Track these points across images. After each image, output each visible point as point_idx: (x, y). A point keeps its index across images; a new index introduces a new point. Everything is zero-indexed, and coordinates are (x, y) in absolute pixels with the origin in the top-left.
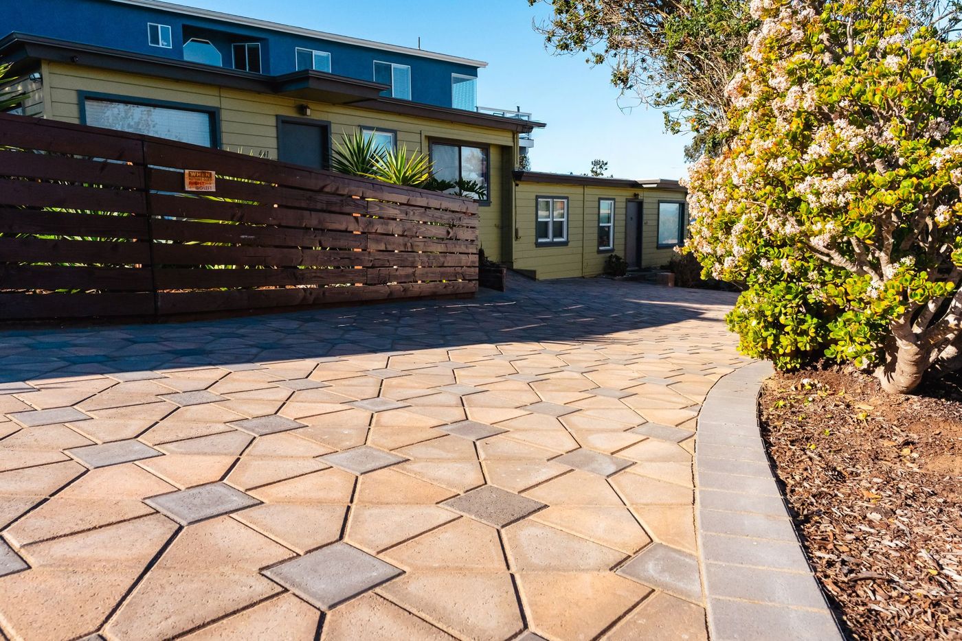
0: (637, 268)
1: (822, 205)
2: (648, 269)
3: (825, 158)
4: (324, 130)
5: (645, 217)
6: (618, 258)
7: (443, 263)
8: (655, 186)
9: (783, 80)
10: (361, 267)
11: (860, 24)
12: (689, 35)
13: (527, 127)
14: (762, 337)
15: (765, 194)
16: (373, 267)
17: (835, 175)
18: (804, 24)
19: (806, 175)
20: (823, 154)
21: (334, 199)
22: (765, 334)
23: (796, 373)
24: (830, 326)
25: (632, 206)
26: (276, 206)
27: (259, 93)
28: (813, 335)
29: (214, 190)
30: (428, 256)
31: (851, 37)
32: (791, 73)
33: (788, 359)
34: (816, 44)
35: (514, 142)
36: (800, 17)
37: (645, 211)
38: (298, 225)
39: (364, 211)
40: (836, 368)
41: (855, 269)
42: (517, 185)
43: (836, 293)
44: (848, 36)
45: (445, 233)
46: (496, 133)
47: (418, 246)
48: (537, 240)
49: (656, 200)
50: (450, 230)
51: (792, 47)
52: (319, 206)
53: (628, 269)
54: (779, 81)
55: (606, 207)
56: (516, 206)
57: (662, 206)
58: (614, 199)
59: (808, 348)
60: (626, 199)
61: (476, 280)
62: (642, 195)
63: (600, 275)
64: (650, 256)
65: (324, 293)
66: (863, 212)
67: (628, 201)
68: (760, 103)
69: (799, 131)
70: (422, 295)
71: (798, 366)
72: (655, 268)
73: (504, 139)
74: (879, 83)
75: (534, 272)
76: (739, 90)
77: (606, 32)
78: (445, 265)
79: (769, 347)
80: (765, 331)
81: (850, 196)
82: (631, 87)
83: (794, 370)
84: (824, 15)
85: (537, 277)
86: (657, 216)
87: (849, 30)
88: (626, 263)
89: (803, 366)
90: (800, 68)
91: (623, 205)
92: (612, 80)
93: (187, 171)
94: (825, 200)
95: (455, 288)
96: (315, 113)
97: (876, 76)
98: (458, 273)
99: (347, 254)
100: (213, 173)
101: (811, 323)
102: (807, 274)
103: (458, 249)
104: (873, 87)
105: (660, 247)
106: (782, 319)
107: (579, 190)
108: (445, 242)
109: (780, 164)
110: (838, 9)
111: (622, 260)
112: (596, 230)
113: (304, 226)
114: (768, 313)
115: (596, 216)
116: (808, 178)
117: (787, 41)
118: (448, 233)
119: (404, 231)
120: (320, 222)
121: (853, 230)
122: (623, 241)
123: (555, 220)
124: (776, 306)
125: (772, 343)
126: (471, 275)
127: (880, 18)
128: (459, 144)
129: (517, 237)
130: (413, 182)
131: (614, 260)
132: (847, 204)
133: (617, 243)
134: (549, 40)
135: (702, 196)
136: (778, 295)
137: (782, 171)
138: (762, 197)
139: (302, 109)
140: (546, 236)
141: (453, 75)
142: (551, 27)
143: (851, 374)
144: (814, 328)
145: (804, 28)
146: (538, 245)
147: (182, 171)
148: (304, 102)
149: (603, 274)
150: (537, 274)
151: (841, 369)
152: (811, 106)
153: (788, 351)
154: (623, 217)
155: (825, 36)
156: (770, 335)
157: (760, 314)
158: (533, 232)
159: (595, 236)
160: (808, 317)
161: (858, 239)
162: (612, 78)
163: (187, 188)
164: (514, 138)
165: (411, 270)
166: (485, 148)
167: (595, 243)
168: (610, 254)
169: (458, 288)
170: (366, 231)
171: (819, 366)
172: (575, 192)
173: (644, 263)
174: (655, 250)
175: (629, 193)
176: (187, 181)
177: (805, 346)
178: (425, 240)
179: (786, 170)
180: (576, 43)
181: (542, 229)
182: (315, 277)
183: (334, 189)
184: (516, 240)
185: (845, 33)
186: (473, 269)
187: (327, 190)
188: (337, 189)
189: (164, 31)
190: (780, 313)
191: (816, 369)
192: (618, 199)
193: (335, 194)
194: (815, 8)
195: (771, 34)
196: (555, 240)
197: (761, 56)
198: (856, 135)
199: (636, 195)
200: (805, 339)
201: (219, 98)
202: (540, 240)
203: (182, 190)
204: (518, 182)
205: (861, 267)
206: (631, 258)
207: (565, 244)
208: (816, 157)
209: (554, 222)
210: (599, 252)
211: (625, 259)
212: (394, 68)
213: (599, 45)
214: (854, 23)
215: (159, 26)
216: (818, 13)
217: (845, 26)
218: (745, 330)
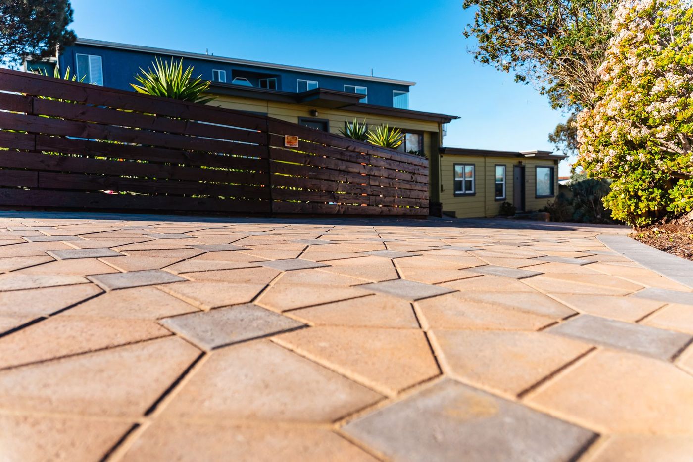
0: (521, 212)
1: (661, 116)
2: (530, 212)
3: (662, 92)
4: (325, 125)
5: (527, 177)
6: (509, 204)
7: (410, 196)
8: (534, 155)
9: (634, 59)
10: (366, 195)
11: (678, 27)
12: (568, 46)
13: (448, 119)
14: (627, 204)
15: (629, 114)
16: (372, 195)
17: (668, 100)
18: (644, 31)
19: (651, 102)
20: (661, 90)
21: (353, 154)
22: (629, 203)
23: (649, 227)
24: (670, 192)
25: (518, 170)
26: (325, 157)
27: (289, 104)
28: (659, 200)
29: (297, 146)
30: (401, 191)
31: (673, 35)
32: (639, 55)
33: (644, 218)
34: (652, 40)
35: (439, 129)
36: (641, 27)
37: (527, 173)
38: (335, 168)
39: (367, 162)
40: (674, 221)
41: (682, 152)
42: (441, 157)
43: (673, 165)
44: (671, 35)
45: (410, 177)
46: (429, 124)
47: (395, 184)
48: (455, 192)
49: (533, 166)
50: (413, 176)
51: (637, 44)
52: (346, 158)
53: (517, 212)
54: (632, 60)
55: (500, 171)
56: (441, 170)
57: (538, 169)
58: (505, 165)
59: (656, 208)
60: (514, 165)
61: (427, 208)
62: (524, 162)
63: (497, 215)
64: (531, 204)
65: (348, 208)
66: (685, 116)
67: (515, 166)
68: (621, 74)
69: (645, 83)
70: (398, 214)
71: (650, 222)
72: (535, 211)
73: (433, 128)
74: (690, 54)
75: (454, 213)
76: (606, 70)
77: (510, 52)
78: (410, 197)
79: (632, 210)
80: (629, 201)
81: (677, 109)
82: (527, 83)
83: (648, 225)
84: (656, 25)
85: (456, 216)
86: (534, 176)
87: (672, 31)
88: (515, 208)
89: (653, 222)
90: (644, 53)
91: (512, 169)
92: (515, 80)
93: (286, 136)
94: (663, 114)
95: (416, 211)
96: (320, 115)
97: (688, 50)
98: (418, 202)
99: (360, 186)
100: (298, 137)
101: (657, 193)
102: (654, 162)
103: (418, 188)
104: (687, 56)
105: (538, 197)
106: (640, 193)
107: (481, 160)
108: (410, 183)
109: (637, 98)
110: (664, 21)
111: (512, 206)
112: (493, 186)
113: (338, 168)
114: (631, 190)
115: (493, 177)
116: (653, 103)
117: (634, 41)
118: (412, 178)
119: (389, 175)
120: (346, 167)
121: (680, 129)
122: (512, 193)
123: (466, 179)
124: (635, 186)
125: (634, 208)
126: (424, 205)
127: (690, 23)
128: (404, 131)
129: (442, 191)
130: (393, 146)
131: (506, 205)
132: (676, 113)
133: (508, 194)
134: (476, 57)
135: (586, 130)
136: (637, 177)
137: (638, 102)
138: (627, 116)
139: (313, 113)
140: (461, 190)
141: (394, 91)
142: (478, 50)
143: (683, 223)
144: (659, 195)
145: (644, 32)
146: (456, 195)
147: (283, 136)
148: (314, 108)
149: (499, 215)
150: (456, 213)
151: (677, 221)
152: (652, 68)
153: (644, 211)
154: (512, 177)
155: (657, 37)
156: (633, 203)
157: (627, 191)
158: (452, 187)
159: (493, 190)
160: (656, 190)
161: (683, 134)
162: (515, 78)
163: (286, 145)
164: (439, 126)
165: (392, 199)
166: (420, 133)
167: (493, 194)
168: (503, 202)
169: (418, 212)
170: (369, 173)
171: (663, 221)
172: (479, 160)
173: (527, 208)
174: (534, 199)
175: (515, 161)
176: (286, 141)
177: (655, 208)
178: (399, 181)
179: (640, 101)
180: (492, 59)
181: (458, 185)
182: (344, 198)
183: (353, 149)
184: (441, 192)
185: (669, 34)
186: (425, 201)
187: (350, 149)
188: (355, 148)
189: (222, 74)
190: (638, 189)
191: (661, 223)
192: (508, 165)
193: (354, 151)
194: (650, 21)
195: (625, 37)
196: (467, 192)
197: (619, 50)
198: (678, 79)
199: (520, 163)
200: (654, 203)
201: (267, 108)
202: (457, 193)
203: (283, 146)
204: (442, 155)
205: (686, 151)
206: (518, 204)
207: (473, 195)
208: (657, 92)
209: (466, 181)
210: (496, 200)
211: (514, 205)
212: (357, 89)
213: (506, 60)
214: (674, 27)
215: (219, 71)
216: (652, 23)
217: (669, 29)
218: (616, 203)
